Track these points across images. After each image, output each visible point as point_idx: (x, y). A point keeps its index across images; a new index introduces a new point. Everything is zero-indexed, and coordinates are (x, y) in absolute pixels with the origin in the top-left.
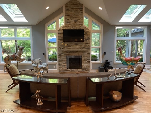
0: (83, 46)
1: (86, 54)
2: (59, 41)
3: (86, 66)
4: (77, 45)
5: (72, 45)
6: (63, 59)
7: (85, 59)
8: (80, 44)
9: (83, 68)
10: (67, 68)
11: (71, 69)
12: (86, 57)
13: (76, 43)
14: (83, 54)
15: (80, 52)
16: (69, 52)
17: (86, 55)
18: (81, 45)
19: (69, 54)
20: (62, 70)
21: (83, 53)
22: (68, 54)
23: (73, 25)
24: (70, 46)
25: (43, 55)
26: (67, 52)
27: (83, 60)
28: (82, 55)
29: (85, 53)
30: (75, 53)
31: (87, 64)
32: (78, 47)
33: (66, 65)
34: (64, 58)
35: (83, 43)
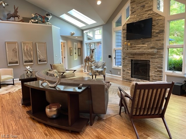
0: (151, 45)
1: (156, 58)
3: (155, 78)
4: (143, 44)
5: (137, 45)
6: (127, 64)
7: (154, 66)
8: (148, 42)
9: (152, 80)
10: (132, 77)
11: (136, 79)
12: (156, 64)
13: (142, 41)
14: (152, 58)
15: (149, 54)
16: (134, 55)
17: (157, 60)
18: (150, 43)
19: (134, 58)
20: (126, 78)
21: (152, 56)
22: (132, 58)
23: (139, 14)
24: (135, 46)
25: (109, 57)
26: (131, 55)
27: (152, 68)
28: (151, 60)
29: (154, 57)
30: (141, 56)
31: (157, 74)
32: (145, 47)
33: (130, 72)
34: (128, 62)
35: (152, 40)
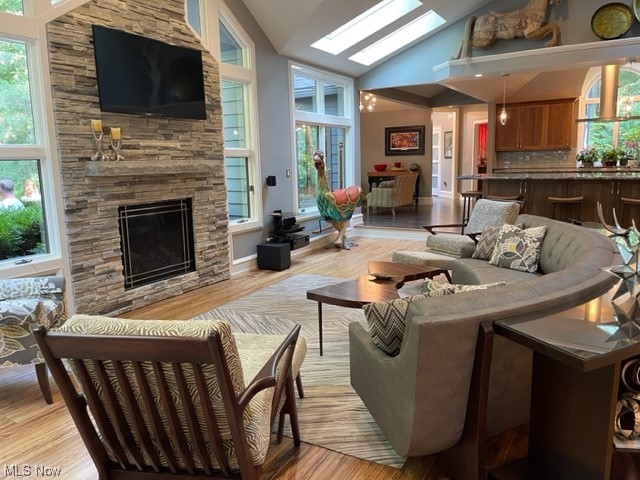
0: (194, 146)
1: (211, 189)
2: (67, 103)
3: (212, 255)
4: (168, 137)
5: (144, 138)
6: (103, 230)
7: (208, 215)
8: (182, 132)
9: (205, 264)
10: (127, 287)
12: (212, 207)
13: (163, 127)
14: (199, 189)
15: (186, 176)
16: (133, 183)
17: (213, 194)
18: (187, 136)
19: (131, 196)
20: (100, 307)
21: (199, 184)
22: (126, 196)
23: (140, 9)
24: (133, 142)
26: (120, 184)
27: (200, 224)
28: (197, 197)
29: (204, 183)
30: (163, 187)
31: (217, 240)
32: (175, 149)
33: (119, 266)
34: (105, 222)
35: (194, 128)
